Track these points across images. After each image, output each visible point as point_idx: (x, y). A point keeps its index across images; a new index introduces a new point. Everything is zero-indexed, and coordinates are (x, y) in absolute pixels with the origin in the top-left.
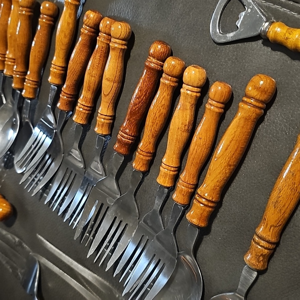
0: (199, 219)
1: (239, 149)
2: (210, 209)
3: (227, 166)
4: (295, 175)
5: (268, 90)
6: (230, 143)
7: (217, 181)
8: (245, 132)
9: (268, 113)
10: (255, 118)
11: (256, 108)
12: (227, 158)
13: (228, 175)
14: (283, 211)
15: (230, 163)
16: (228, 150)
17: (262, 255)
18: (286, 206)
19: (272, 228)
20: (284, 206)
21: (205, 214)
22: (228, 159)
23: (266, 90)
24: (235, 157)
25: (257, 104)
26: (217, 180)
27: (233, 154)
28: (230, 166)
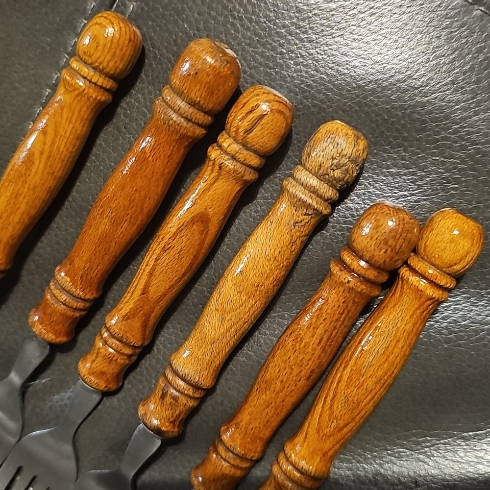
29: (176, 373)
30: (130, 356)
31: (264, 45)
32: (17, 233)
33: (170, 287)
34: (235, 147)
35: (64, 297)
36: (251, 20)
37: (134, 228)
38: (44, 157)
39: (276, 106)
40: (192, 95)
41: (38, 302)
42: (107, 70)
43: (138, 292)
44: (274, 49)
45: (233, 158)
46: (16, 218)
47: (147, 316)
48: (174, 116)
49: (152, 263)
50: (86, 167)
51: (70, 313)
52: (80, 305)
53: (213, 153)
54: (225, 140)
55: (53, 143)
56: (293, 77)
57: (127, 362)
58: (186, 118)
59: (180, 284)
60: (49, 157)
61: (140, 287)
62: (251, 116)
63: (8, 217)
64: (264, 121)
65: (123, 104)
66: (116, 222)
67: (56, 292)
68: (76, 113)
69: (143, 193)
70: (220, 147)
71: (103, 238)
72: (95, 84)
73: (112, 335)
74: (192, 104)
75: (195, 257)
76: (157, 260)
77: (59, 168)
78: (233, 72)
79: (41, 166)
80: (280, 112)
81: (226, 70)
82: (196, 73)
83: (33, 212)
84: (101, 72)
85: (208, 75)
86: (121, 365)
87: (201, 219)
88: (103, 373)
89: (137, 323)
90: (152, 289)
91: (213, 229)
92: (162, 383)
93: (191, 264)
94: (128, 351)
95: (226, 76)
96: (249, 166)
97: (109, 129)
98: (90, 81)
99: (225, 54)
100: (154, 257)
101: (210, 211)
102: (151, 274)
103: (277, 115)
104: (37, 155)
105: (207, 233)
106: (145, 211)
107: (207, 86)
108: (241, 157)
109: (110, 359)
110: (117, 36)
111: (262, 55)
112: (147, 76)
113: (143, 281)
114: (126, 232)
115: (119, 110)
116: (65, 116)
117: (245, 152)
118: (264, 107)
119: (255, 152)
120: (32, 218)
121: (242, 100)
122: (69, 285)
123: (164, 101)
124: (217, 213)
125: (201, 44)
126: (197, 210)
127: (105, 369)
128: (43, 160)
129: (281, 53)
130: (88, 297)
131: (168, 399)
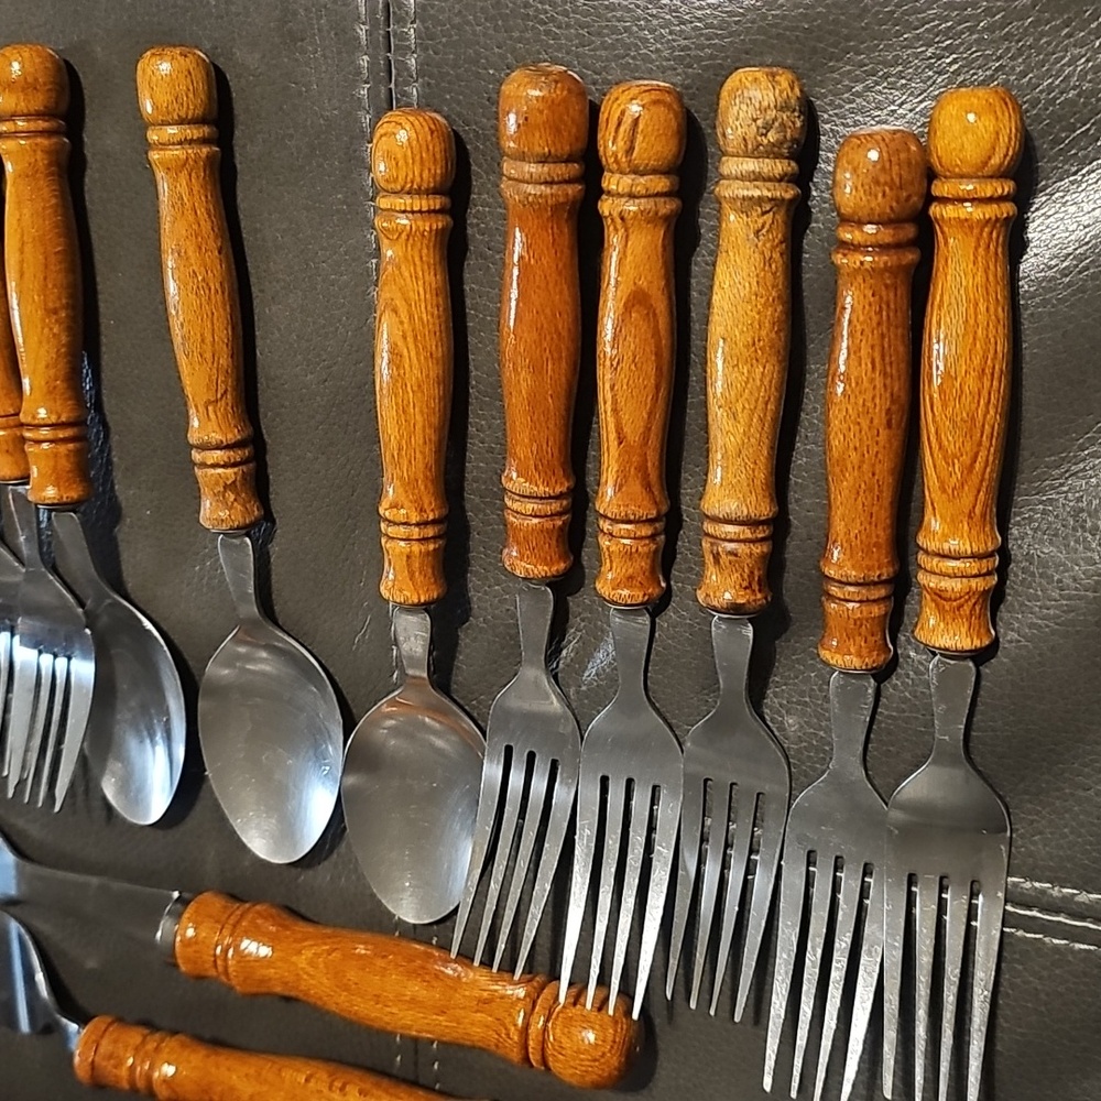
0: (57, 485)
1: (53, 259)
2: (71, 446)
3: (49, 317)
4: (185, 252)
5: (36, 80)
6: (22, 253)
7: (47, 367)
8: (44, 208)
9: (86, 139)
10: (50, 165)
11: (35, 136)
12: (36, 297)
13: (64, 339)
14: (208, 356)
15: (51, 305)
16: (27, 276)
17: (225, 487)
18: (209, 339)
19: (210, 408)
20: (203, 341)
21: (65, 464)
22: (39, 296)
23: (30, 80)
24: (54, 286)
25: (33, 126)
26: (44, 363)
27: (45, 278)
28: (55, 311)
29: (716, 520)
30: (652, 537)
31: (599, 34)
32: (431, 459)
33: (650, 414)
34: (627, 180)
35: (530, 506)
36: (565, 14)
37: (564, 364)
38: (410, 340)
39: (647, 98)
40: (537, 149)
41: (503, 534)
42: (424, 186)
43: (614, 443)
44: (615, 31)
45: (632, 196)
46: (418, 440)
47: (642, 469)
48: (530, 189)
49: (609, 396)
50: (470, 330)
51: (548, 524)
52: (555, 506)
53: (606, 207)
54: (611, 182)
55: (411, 317)
56: (657, 50)
57: (653, 547)
58: (546, 183)
59: (661, 403)
60: (415, 337)
61: (613, 436)
62: (622, 129)
63: (409, 442)
64: (641, 126)
65: (471, 220)
66: (536, 369)
67: (516, 506)
68: (418, 262)
69: (548, 311)
70: (609, 193)
71: (533, 401)
72: (420, 212)
73: (615, 521)
74: (543, 160)
75: (658, 355)
76: (612, 388)
77: (436, 345)
78: (569, 90)
79: (413, 354)
80: (656, 102)
81: (559, 93)
82: (526, 119)
83: (435, 420)
84: (419, 192)
85: (541, 112)
86: (648, 554)
87: (637, 300)
88: (631, 578)
89: (636, 487)
90: (627, 430)
91: (661, 305)
92: (706, 545)
93: (659, 369)
94: (646, 531)
95: (564, 100)
96: (658, 195)
97: (471, 262)
98: (413, 212)
99: (548, 74)
100: (607, 386)
101: (642, 283)
102: (615, 411)
103: (653, 109)
104: (400, 343)
105: (655, 315)
106: (565, 333)
107: (547, 126)
108: (639, 189)
109: (629, 555)
110: (414, 135)
111: (604, 46)
112: (480, 166)
113: (612, 427)
114: (557, 374)
115: (470, 231)
116: (406, 274)
117: (642, 180)
118: (635, 108)
119: (654, 171)
120: (439, 430)
121: (603, 117)
122: (528, 488)
123: (510, 179)
124: (653, 281)
125: (513, 80)
126: (625, 291)
127: (631, 571)
128: (411, 346)
129: (626, 29)
130: (558, 490)
131: (724, 559)
